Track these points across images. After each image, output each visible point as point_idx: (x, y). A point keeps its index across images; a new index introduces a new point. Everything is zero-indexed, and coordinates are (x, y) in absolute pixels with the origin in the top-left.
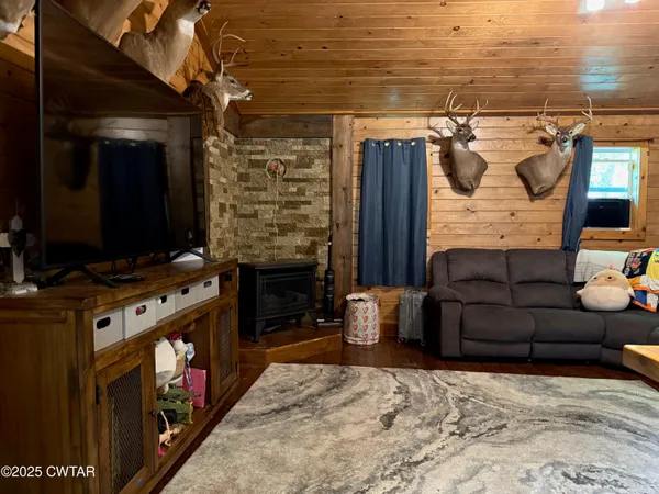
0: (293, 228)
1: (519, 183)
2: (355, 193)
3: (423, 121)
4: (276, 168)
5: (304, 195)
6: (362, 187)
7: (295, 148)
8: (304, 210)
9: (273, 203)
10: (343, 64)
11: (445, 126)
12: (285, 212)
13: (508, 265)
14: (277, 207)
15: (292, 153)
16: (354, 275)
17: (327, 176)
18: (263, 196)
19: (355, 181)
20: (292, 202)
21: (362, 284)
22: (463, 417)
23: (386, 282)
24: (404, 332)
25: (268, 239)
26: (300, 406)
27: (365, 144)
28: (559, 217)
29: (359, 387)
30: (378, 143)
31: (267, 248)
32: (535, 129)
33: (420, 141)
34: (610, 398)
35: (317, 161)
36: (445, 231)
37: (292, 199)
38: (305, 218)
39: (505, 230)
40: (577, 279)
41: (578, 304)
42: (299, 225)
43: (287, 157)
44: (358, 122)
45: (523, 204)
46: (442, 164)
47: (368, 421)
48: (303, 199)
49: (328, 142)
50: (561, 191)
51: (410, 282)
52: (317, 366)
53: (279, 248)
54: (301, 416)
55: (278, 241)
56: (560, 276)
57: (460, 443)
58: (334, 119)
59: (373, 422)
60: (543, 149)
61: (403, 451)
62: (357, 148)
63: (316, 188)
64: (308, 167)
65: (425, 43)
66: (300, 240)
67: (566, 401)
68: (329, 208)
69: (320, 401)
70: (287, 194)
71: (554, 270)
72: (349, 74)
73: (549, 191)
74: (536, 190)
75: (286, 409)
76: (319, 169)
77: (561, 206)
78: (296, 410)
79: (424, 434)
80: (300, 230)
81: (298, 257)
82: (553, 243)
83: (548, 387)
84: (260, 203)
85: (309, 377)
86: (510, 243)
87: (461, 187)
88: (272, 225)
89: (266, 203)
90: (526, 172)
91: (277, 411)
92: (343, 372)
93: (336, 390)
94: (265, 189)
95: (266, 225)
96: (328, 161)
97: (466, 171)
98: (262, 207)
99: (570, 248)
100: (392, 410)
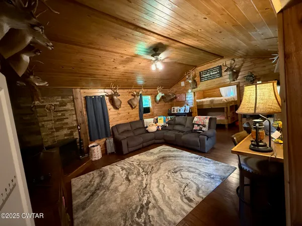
0: (62, 128)
1: (129, 105)
2: (85, 113)
3: (103, 90)
4: (50, 107)
5: (64, 116)
6: (87, 111)
7: (58, 100)
8: (66, 121)
9: (52, 120)
10: (79, 74)
11: (109, 92)
12: (57, 123)
13: (131, 126)
14: (53, 122)
15: (57, 101)
16: (89, 138)
17: (73, 108)
18: (45, 118)
19: (84, 109)
20: (59, 119)
21: (92, 140)
22: (143, 169)
23: (100, 138)
24: (109, 151)
25: (51, 134)
26: (98, 189)
27: (86, 98)
28: (138, 113)
29: (111, 173)
30: (90, 97)
31: (51, 138)
32: (130, 92)
33: (103, 96)
34: (163, 151)
35: (68, 104)
36: (114, 120)
37: (60, 118)
38: (67, 123)
39: (127, 117)
40: (145, 126)
41: (147, 132)
42: (64, 127)
43: (56, 103)
44: (82, 90)
45: (130, 110)
46: (110, 102)
47: (123, 183)
48: (64, 117)
49: (72, 97)
50: (138, 107)
51: (107, 136)
52: (90, 173)
53: (57, 136)
54: (102, 192)
55: (56, 134)
56: (142, 126)
57: (149, 176)
58: (73, 90)
59: (124, 182)
60: (133, 97)
61: (140, 186)
62: (83, 99)
63: (69, 113)
64: (65, 106)
65: (107, 70)
66: (66, 131)
67: (158, 155)
68: (75, 119)
69: (103, 184)
70: (57, 116)
71: (139, 125)
72: (81, 76)
73: (135, 107)
74: (133, 107)
75: (94, 193)
76: (69, 106)
77: (138, 110)
78: (98, 191)
79: (139, 178)
80: (65, 128)
81: (66, 138)
82: (138, 119)
83: (152, 153)
84: (45, 121)
85: (91, 178)
86: (129, 121)
87: (116, 108)
88: (52, 129)
89: (48, 121)
90: (130, 103)
91: (92, 195)
92: (101, 171)
93: (104, 178)
94: (46, 116)
95: (49, 129)
96: (73, 103)
97: (117, 104)
98: (46, 123)
99: (142, 119)
100: (126, 176)
